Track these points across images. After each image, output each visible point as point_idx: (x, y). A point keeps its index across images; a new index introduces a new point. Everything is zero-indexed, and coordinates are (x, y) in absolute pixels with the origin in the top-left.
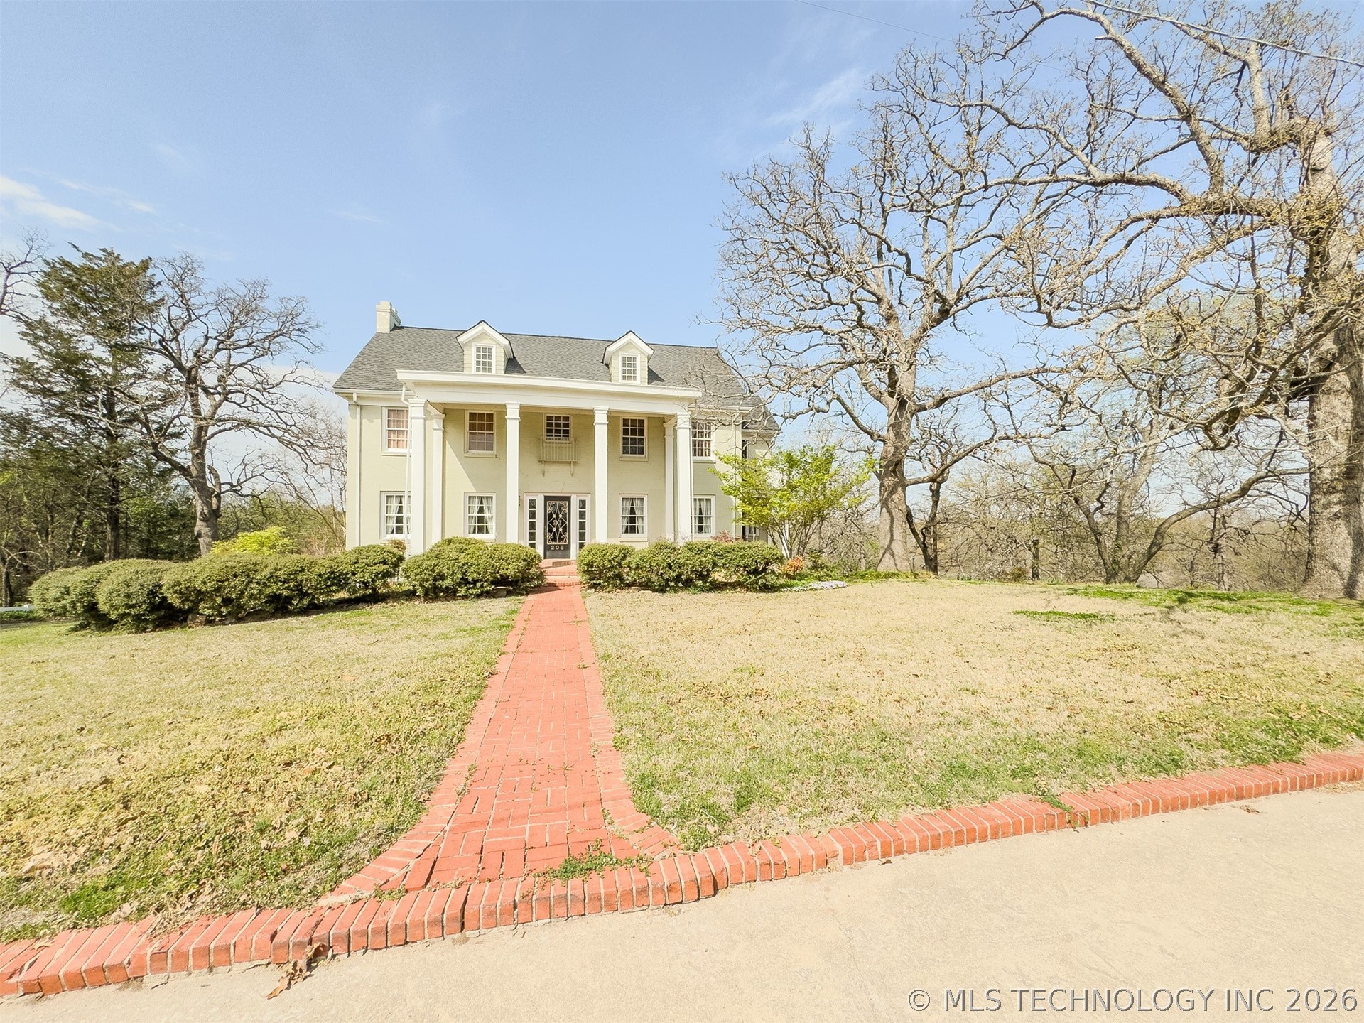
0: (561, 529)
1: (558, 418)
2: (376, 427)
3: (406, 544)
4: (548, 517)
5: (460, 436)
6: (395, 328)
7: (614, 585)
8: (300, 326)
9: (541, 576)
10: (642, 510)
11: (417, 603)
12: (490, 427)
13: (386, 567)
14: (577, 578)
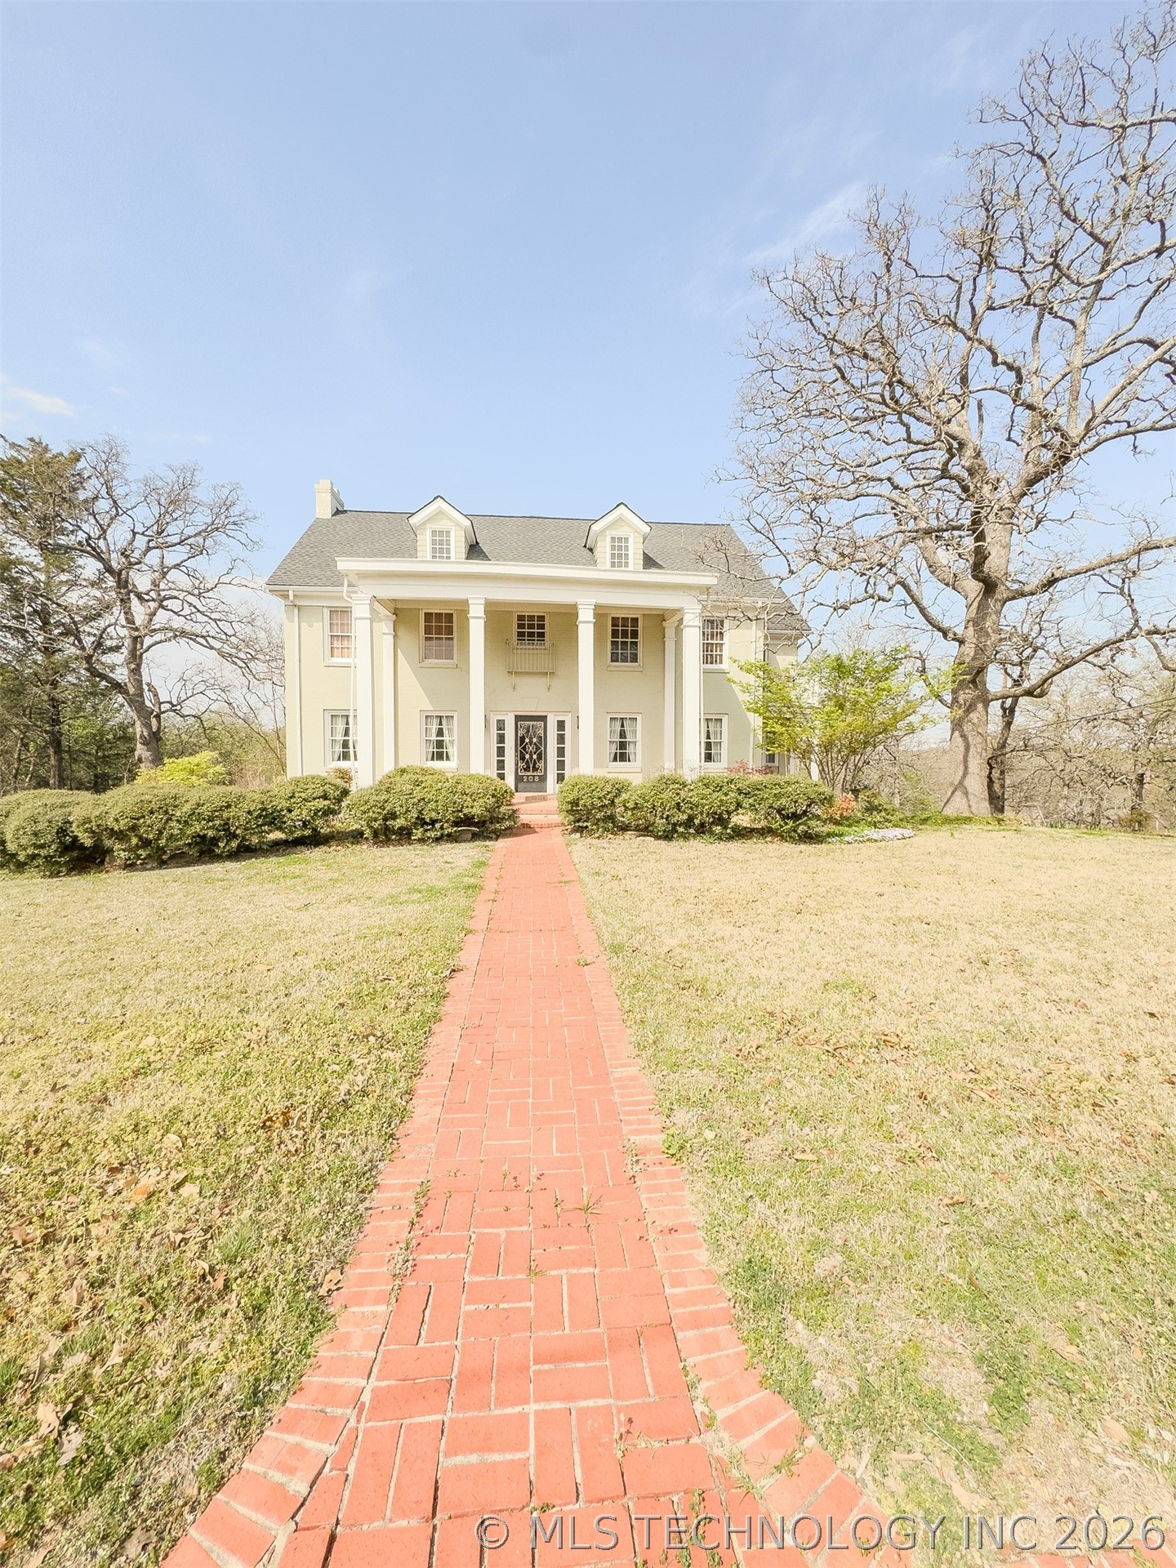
0: (535, 757)
1: (531, 618)
2: (316, 632)
3: (353, 773)
4: (520, 741)
5: (414, 640)
6: (337, 512)
7: (606, 830)
8: (235, 519)
9: (513, 815)
10: (634, 732)
11: (365, 847)
12: (450, 631)
13: (327, 802)
14: (558, 818)
